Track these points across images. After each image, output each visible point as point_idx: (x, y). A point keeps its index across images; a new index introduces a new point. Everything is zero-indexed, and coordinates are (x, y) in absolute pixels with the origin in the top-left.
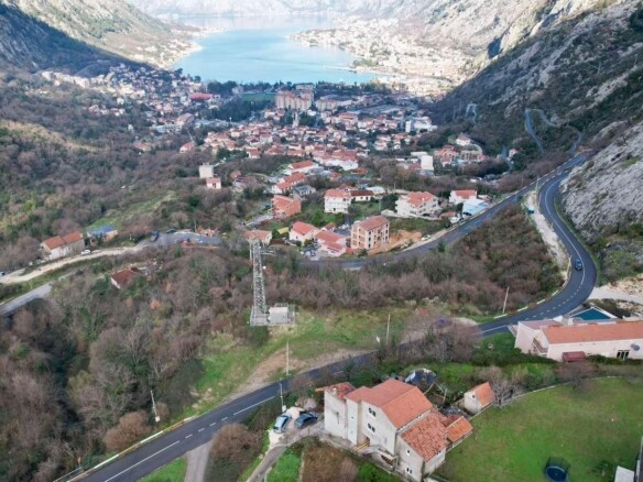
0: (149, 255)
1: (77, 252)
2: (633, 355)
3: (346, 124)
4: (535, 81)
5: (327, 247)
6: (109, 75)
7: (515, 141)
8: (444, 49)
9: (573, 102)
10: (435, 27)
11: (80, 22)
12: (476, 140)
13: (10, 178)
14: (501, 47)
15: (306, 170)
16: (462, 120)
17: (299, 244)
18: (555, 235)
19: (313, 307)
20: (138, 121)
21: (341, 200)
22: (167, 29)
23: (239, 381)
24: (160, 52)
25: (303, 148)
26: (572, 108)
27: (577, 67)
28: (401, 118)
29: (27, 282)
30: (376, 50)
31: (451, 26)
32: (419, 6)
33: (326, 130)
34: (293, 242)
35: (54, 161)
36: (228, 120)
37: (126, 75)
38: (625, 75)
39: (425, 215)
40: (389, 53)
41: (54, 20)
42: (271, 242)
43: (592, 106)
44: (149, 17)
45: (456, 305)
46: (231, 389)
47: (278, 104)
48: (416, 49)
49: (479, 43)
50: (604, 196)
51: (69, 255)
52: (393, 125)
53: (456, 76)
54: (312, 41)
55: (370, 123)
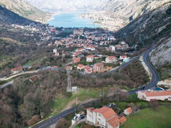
0: (40, 73)
1: (20, 72)
2: (169, 100)
3: (92, 38)
4: (142, 27)
5: (87, 71)
6: (30, 25)
7: (137, 43)
8: (118, 19)
9: (152, 32)
10: (115, 13)
11: (22, 12)
12: (126, 43)
13: (3, 52)
14: (133, 18)
15: (81, 50)
16: (122, 37)
17: (80, 70)
18: (148, 68)
19: (83, 87)
20: (37, 38)
21: (90, 58)
22: (45, 13)
23: (64, 107)
24: (43, 19)
25: (81, 44)
26: (152, 34)
27: (153, 23)
28: (107, 37)
29: (7, 80)
30: (100, 19)
31: (120, 13)
32: (111, 8)
33: (87, 40)
34: (78, 69)
35: (15, 48)
36: (61, 37)
37: (34, 25)
38: (165, 26)
39: (113, 62)
40: (103, 20)
41: (15, 11)
42: (72, 69)
43: (157, 33)
44: (40, 10)
45: (122, 86)
46: (62, 109)
47: (74, 33)
48: (110, 19)
49: (127, 17)
50: (161, 57)
51: (18, 73)
52: (104, 39)
53: (121, 26)
54: (83, 17)
55: (98, 38)
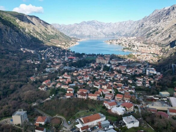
3: (122, 70)
6: (46, 50)
8: (153, 45)
10: (148, 39)
11: (44, 36)
24: (66, 44)
28: (143, 68)
30: (130, 45)
31: (154, 38)
37: (52, 50)
40: (134, 46)
41: (36, 35)
44: (66, 35)
47: (97, 61)
48: (143, 45)
49: (164, 43)
52: (141, 71)
53: (159, 53)
54: (110, 43)
55: (131, 70)
